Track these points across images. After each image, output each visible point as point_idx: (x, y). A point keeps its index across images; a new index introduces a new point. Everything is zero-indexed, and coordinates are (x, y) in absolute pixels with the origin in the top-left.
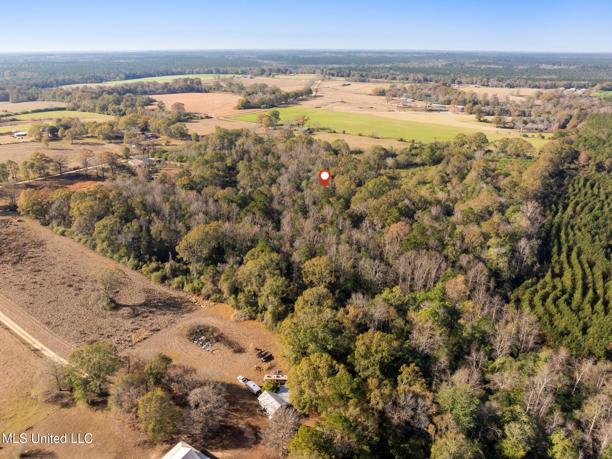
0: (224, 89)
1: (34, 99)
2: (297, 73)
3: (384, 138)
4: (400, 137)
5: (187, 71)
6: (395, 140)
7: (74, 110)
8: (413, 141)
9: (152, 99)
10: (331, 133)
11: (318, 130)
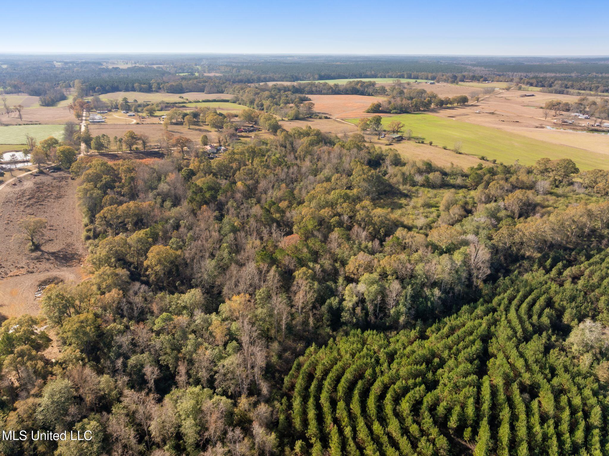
0: (387, 93)
1: (222, 92)
2: (492, 81)
3: (466, 154)
4: (482, 154)
5: (379, 75)
6: (477, 157)
7: (234, 102)
8: (494, 162)
9: (307, 98)
10: (419, 143)
11: (409, 139)
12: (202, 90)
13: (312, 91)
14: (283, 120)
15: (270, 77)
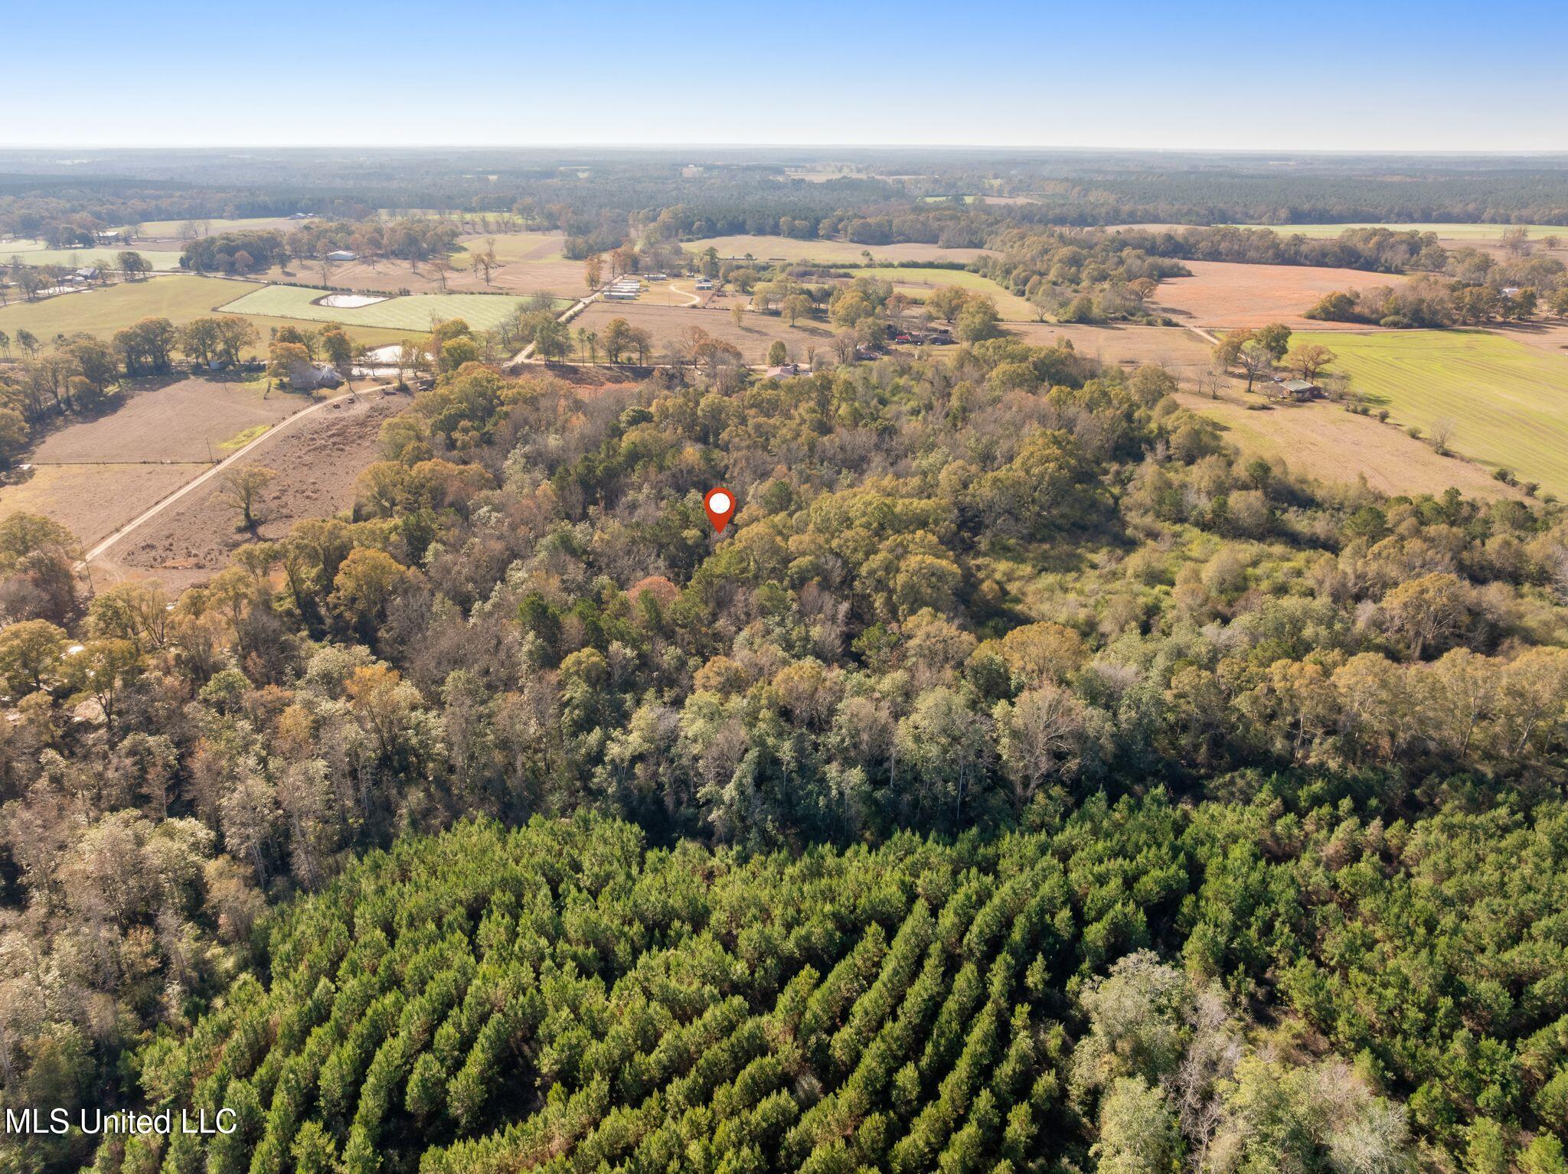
3: (1463, 460)
6: (1489, 468)
7: (976, 271)
8: (1531, 490)
9: (1180, 269)
10: (1355, 412)
11: (1340, 397)
12: (932, 239)
13: (1220, 253)
14: (1042, 321)
15: (1146, 211)
